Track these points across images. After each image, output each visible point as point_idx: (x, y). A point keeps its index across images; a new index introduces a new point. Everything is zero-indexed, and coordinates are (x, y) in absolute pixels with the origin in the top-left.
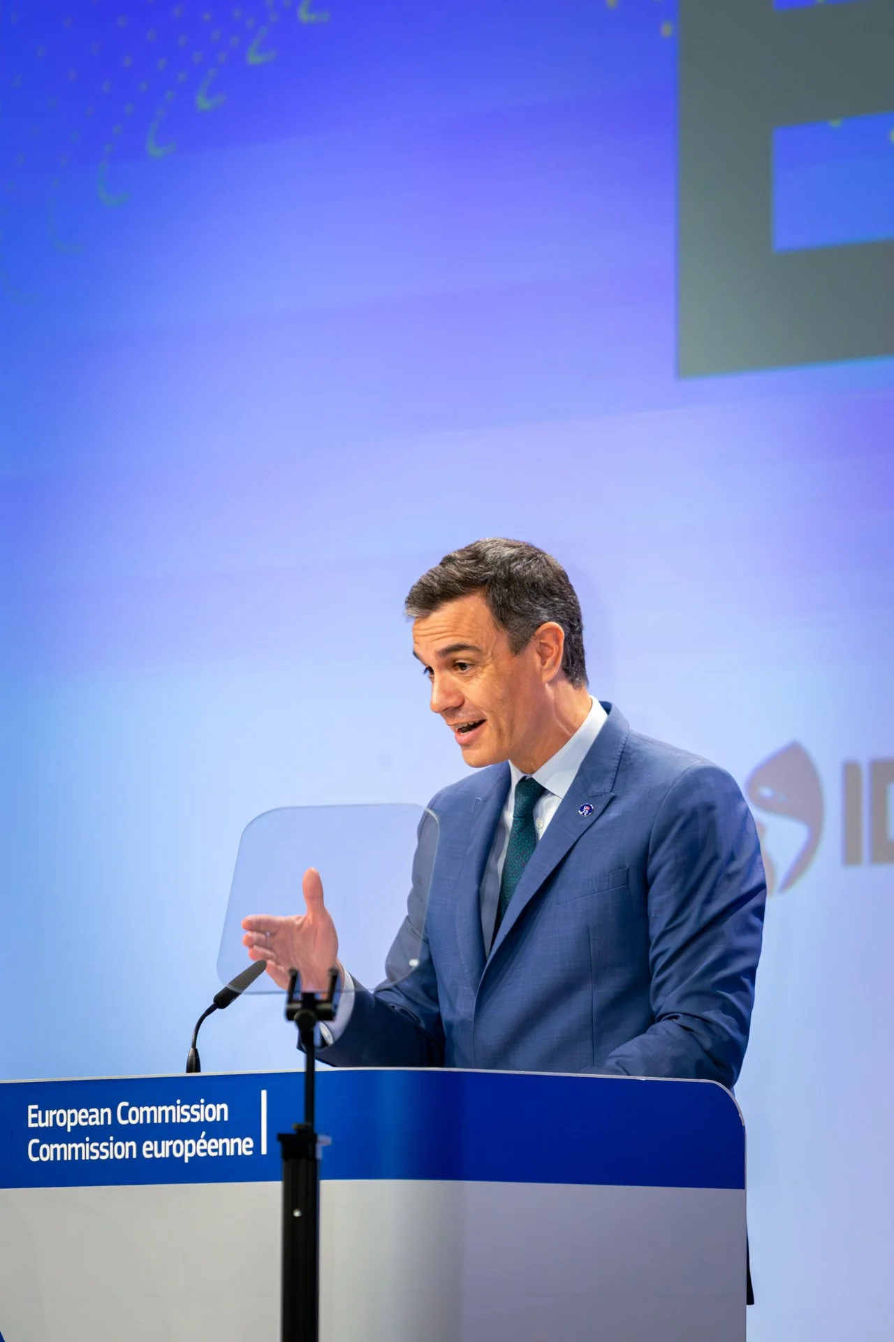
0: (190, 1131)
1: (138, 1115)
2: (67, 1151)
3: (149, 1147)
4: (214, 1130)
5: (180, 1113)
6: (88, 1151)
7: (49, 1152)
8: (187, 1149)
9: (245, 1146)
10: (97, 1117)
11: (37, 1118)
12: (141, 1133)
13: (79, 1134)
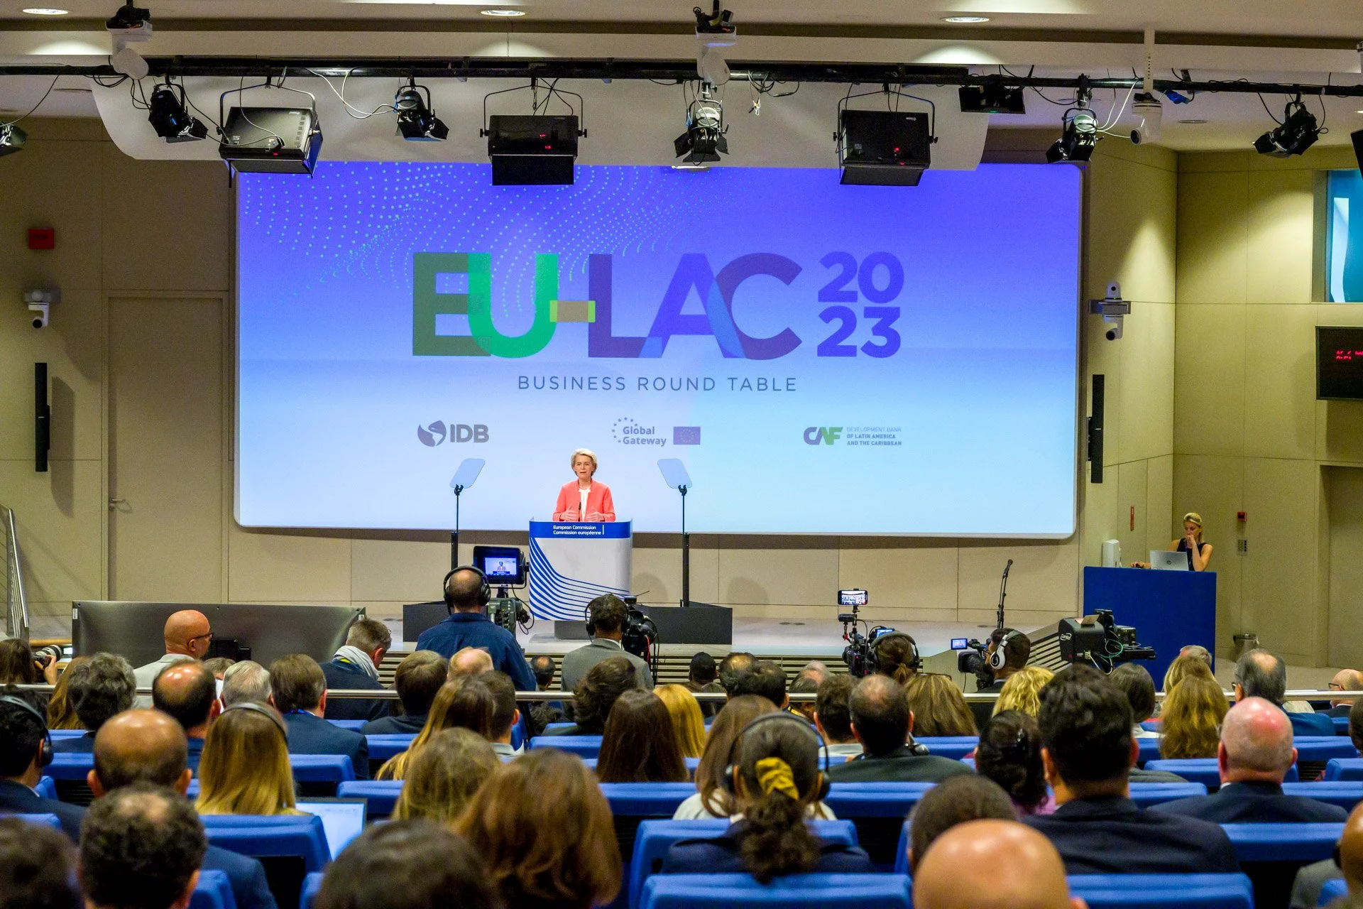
0: (589, 530)
1: (577, 528)
2: (562, 533)
3: (579, 533)
4: (593, 530)
5: (586, 528)
6: (566, 533)
7: (558, 533)
8: (587, 533)
9: (599, 533)
10: (569, 528)
11: (554, 527)
12: (578, 531)
13: (564, 530)
